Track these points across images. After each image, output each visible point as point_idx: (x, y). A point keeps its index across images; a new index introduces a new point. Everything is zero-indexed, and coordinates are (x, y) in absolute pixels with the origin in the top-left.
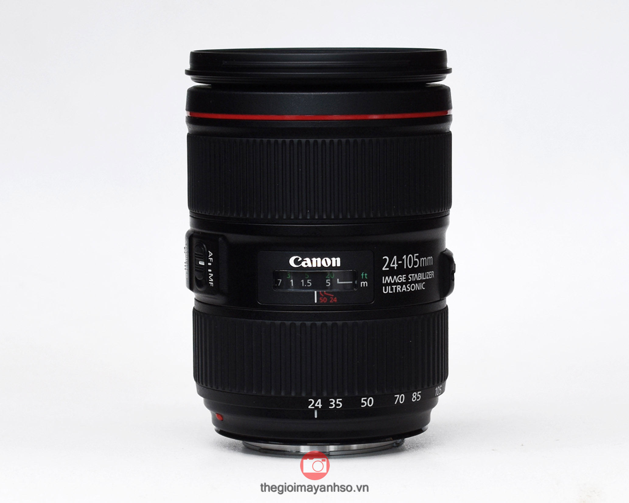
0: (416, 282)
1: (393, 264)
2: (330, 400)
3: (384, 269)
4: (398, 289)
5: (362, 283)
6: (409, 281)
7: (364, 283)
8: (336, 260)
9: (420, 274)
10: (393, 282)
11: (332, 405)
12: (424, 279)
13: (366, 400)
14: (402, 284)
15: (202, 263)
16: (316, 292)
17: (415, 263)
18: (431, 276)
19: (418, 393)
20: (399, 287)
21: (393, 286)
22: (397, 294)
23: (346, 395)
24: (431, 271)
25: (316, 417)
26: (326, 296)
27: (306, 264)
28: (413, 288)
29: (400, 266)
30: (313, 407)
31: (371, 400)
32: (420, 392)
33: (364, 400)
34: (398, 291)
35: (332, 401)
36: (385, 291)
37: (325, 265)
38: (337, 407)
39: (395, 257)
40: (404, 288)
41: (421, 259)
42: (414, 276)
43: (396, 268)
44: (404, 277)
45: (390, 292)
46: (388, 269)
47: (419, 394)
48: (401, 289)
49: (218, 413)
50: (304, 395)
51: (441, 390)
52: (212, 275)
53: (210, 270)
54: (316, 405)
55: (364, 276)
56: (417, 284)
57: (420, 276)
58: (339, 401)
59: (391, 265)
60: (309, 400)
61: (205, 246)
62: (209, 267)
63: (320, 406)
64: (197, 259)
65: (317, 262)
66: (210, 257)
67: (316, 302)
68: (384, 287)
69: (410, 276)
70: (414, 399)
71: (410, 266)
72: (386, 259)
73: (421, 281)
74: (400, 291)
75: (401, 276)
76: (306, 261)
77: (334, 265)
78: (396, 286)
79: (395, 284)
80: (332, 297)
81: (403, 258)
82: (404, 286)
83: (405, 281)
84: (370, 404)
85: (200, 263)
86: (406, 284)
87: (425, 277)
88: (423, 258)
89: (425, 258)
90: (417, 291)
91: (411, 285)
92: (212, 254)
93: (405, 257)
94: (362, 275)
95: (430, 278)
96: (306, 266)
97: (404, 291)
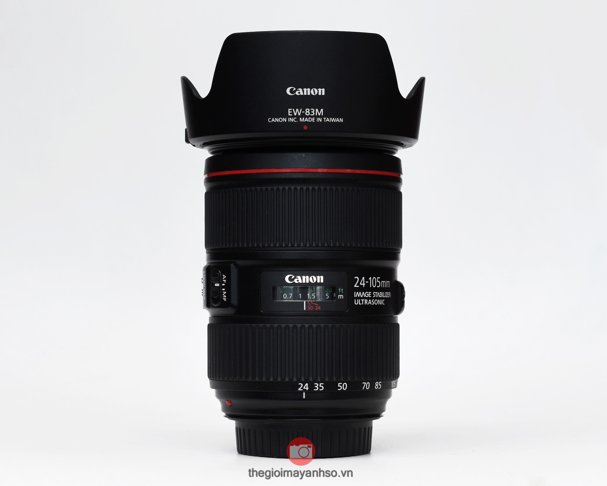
0: (378, 298)
1: (361, 283)
2: (315, 384)
3: (355, 286)
4: (365, 302)
5: (339, 296)
6: (374, 297)
7: (341, 296)
8: (320, 278)
9: (381, 293)
10: (362, 296)
11: (316, 388)
12: (384, 297)
13: (342, 385)
14: (368, 299)
15: (217, 285)
16: (305, 302)
17: (378, 284)
18: (388, 296)
19: (380, 382)
20: (366, 301)
21: (362, 300)
22: (364, 306)
23: (327, 380)
24: (389, 292)
25: (304, 397)
26: (312, 305)
27: (298, 281)
28: (376, 302)
29: (367, 285)
30: (302, 390)
31: (345, 385)
32: (381, 382)
33: (340, 385)
34: (365, 304)
35: (316, 385)
36: (356, 303)
37: (312, 281)
38: (320, 390)
39: (363, 278)
40: (370, 302)
41: (382, 282)
42: (377, 294)
43: (364, 286)
44: (370, 293)
45: (360, 304)
46: (358, 286)
47: (380, 384)
48: (368, 302)
49: (227, 400)
50: (295, 380)
51: (395, 384)
52: (225, 292)
53: (224, 289)
54: (304, 388)
55: (341, 291)
56: (379, 300)
57: (381, 294)
58: (321, 385)
59: (361, 284)
60: (299, 384)
61: (220, 272)
62: (223, 287)
63: (307, 388)
64: (213, 282)
65: (306, 279)
66: (224, 279)
67: (305, 309)
68: (355, 300)
69: (374, 293)
70: (377, 387)
71: (374, 285)
72: (357, 279)
73: (382, 298)
74: (367, 304)
75: (368, 293)
76: (298, 278)
77: (318, 281)
78: (364, 300)
79: (363, 298)
80: (317, 305)
81: (369, 279)
82: (370, 300)
83: (371, 297)
84: (345, 388)
85: (215, 285)
86: (371, 298)
87: (384, 296)
88: (383, 281)
89: (385, 281)
90: (379, 306)
91: (374, 300)
92: (225, 277)
93: (370, 278)
94: (340, 290)
95: (388, 297)
96: (298, 282)
97: (370, 304)
